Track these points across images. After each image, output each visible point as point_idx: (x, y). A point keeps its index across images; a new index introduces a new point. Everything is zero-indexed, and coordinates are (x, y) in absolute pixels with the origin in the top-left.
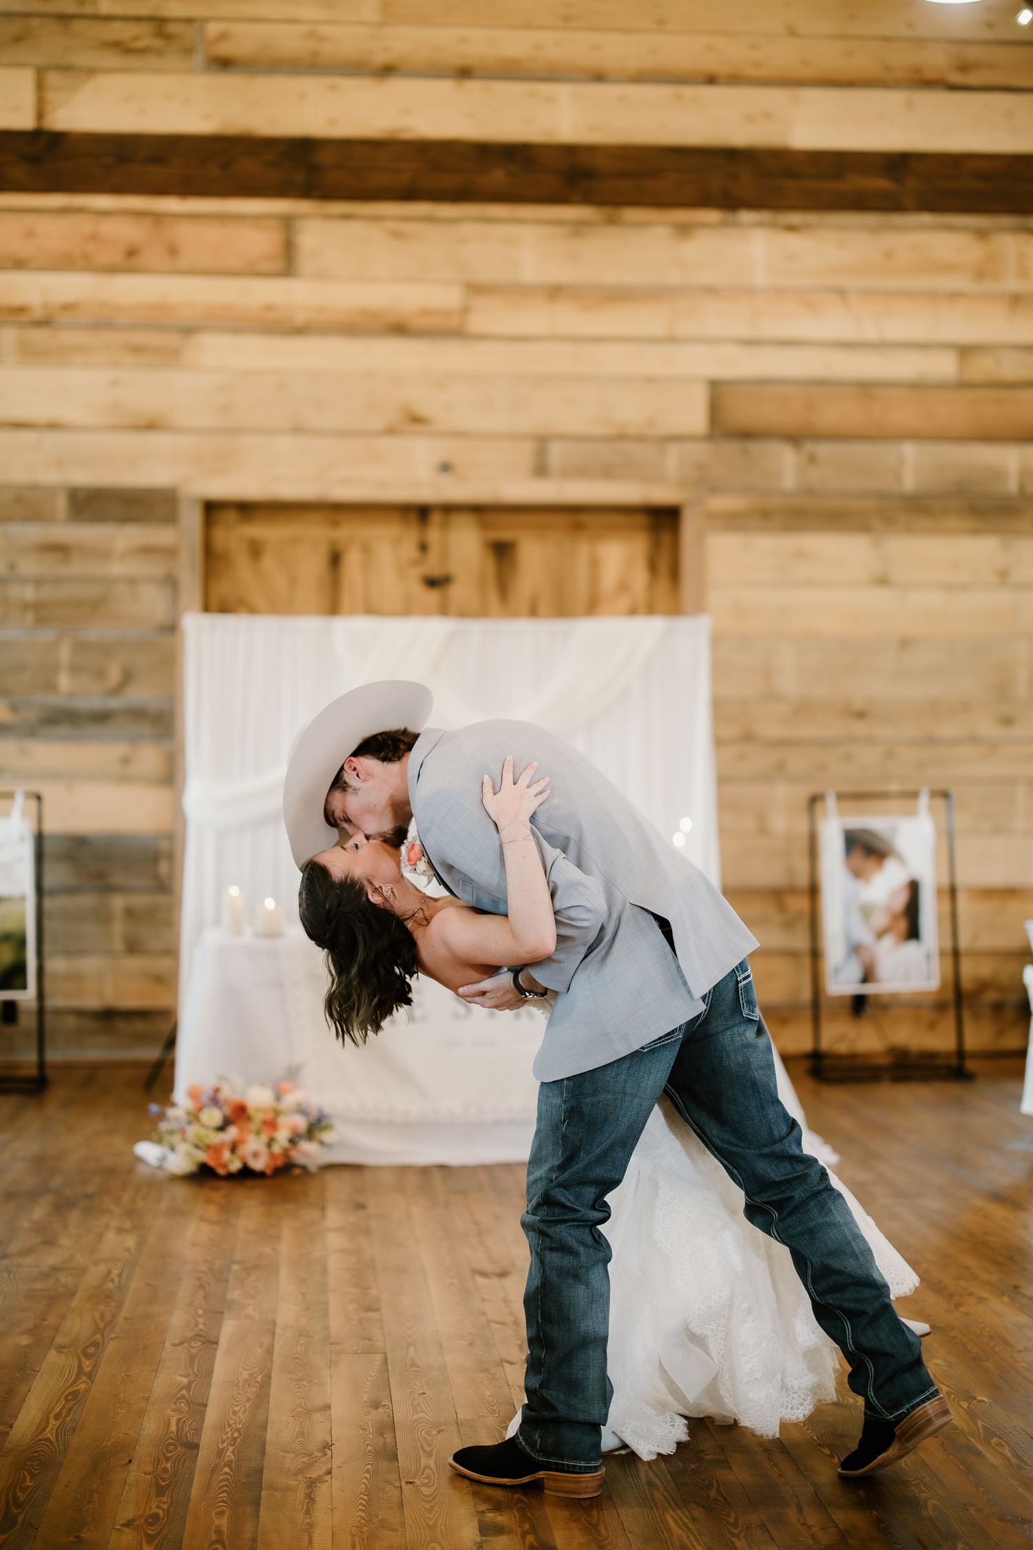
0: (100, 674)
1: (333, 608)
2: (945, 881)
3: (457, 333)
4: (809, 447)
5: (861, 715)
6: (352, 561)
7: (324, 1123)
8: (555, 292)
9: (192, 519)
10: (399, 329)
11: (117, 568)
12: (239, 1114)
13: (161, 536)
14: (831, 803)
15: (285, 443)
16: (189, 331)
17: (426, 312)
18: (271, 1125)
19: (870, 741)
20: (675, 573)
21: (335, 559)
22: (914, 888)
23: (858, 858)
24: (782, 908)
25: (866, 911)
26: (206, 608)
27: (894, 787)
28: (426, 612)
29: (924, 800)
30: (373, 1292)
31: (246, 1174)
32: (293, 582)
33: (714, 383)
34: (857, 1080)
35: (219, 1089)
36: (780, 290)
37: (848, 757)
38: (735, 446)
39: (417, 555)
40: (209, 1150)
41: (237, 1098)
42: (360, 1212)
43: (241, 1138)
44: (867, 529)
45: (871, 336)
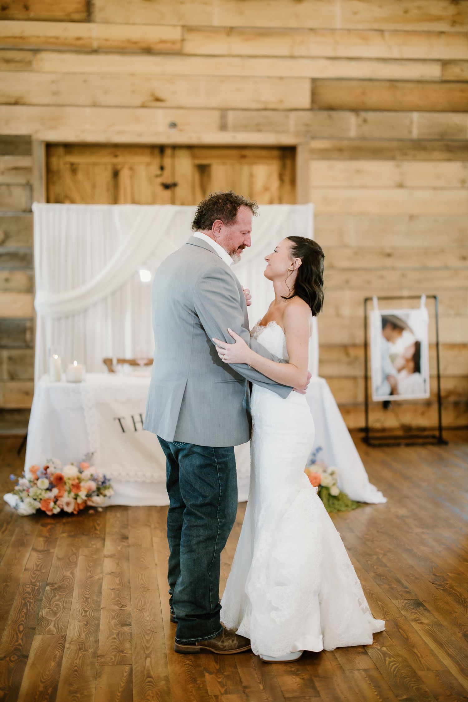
1: (115, 201)
2: (434, 341)
3: (180, 54)
4: (363, 114)
5: (389, 255)
6: (125, 174)
7: (108, 484)
8: (230, 31)
9: (40, 153)
10: (148, 51)
11: (1, 179)
12: (59, 481)
13: (23, 161)
14: (375, 301)
15: (88, 111)
16: (36, 51)
17: (162, 42)
18: (77, 487)
19: (394, 268)
20: (293, 182)
21: (116, 174)
22: (418, 345)
23: (389, 330)
25: (393, 358)
26: (48, 201)
27: (405, 293)
28: (163, 203)
29: (423, 300)
30: (128, 608)
31: (63, 514)
32: (94, 186)
33: (314, 80)
34: (388, 445)
35: (48, 467)
36: (349, 30)
37: (382, 277)
38: (325, 114)
39: (159, 172)
40: (42, 502)
41: (58, 472)
42: (124, 542)
43: (59, 495)
44: (393, 158)
45: (396, 55)
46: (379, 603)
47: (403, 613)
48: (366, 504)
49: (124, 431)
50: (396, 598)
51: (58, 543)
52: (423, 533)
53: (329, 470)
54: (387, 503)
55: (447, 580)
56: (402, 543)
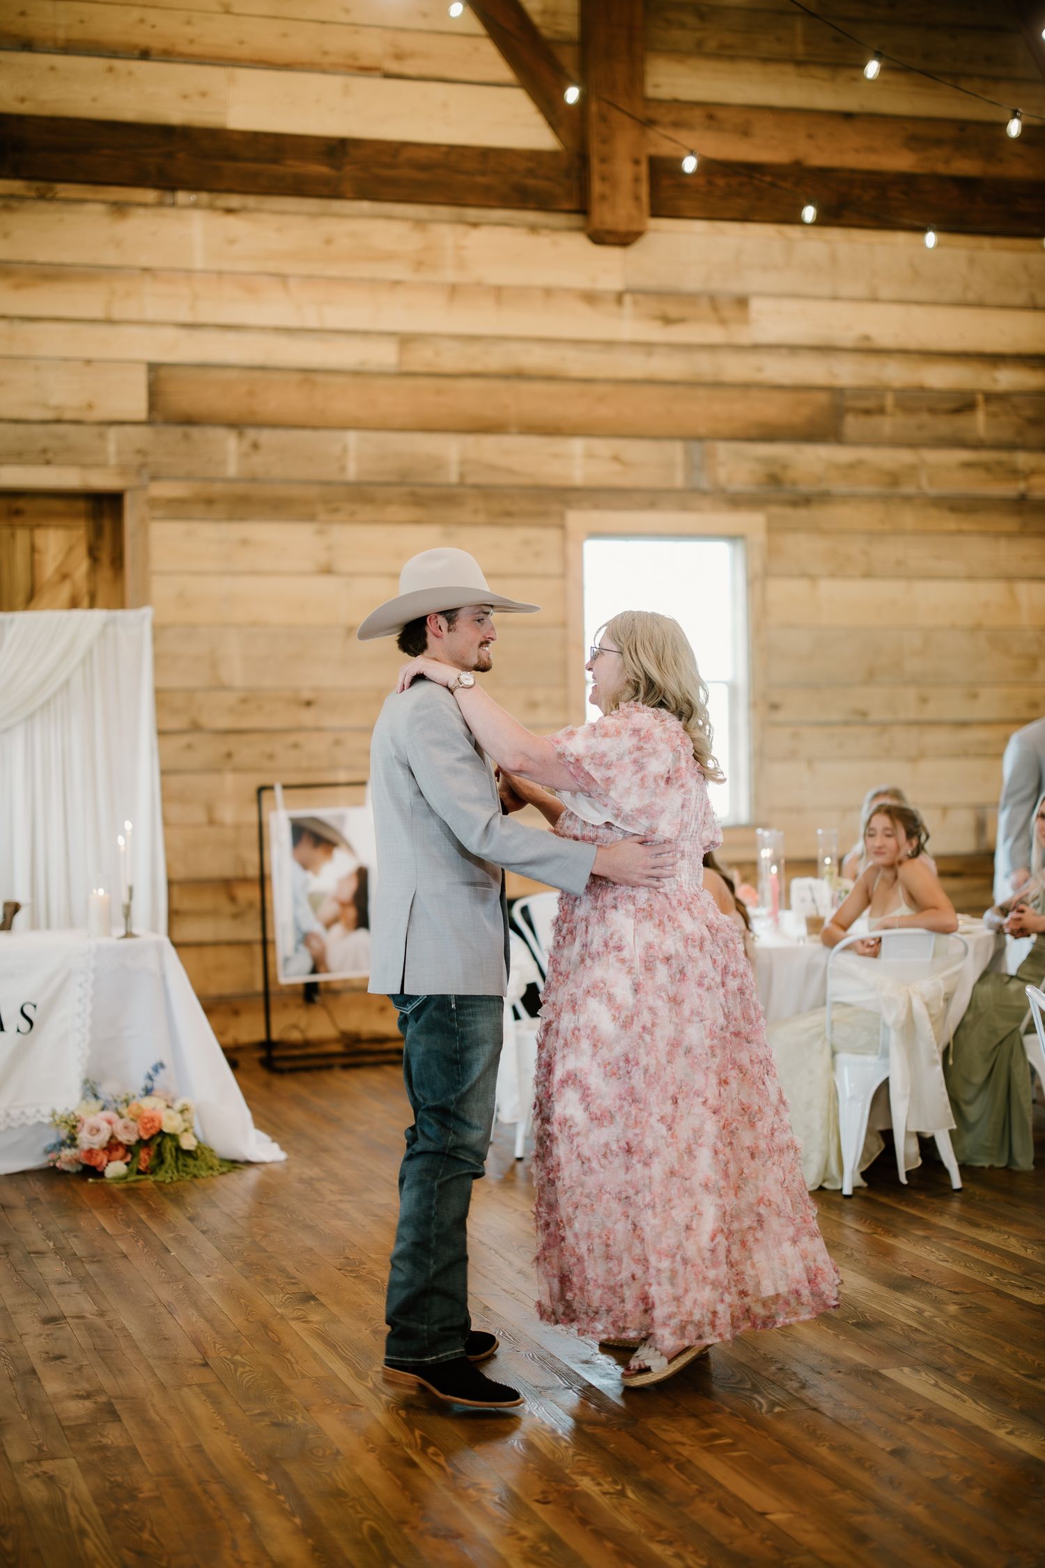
4: (252, 434)
5: (309, 704)
14: (278, 791)
19: (319, 729)
20: (118, 562)
22: (362, 875)
23: (306, 849)
24: (233, 899)
25: (315, 901)
27: (342, 777)
33: (154, 368)
34: (308, 1069)
36: (220, 274)
37: (296, 746)
38: (178, 431)
44: (311, 518)
45: (312, 322)
46: (242, 1301)
47: (279, 1311)
48: (249, 1163)
50: (273, 1293)
52: (341, 1201)
53: (178, 1106)
54: (287, 1160)
55: (364, 1264)
56: (301, 1218)
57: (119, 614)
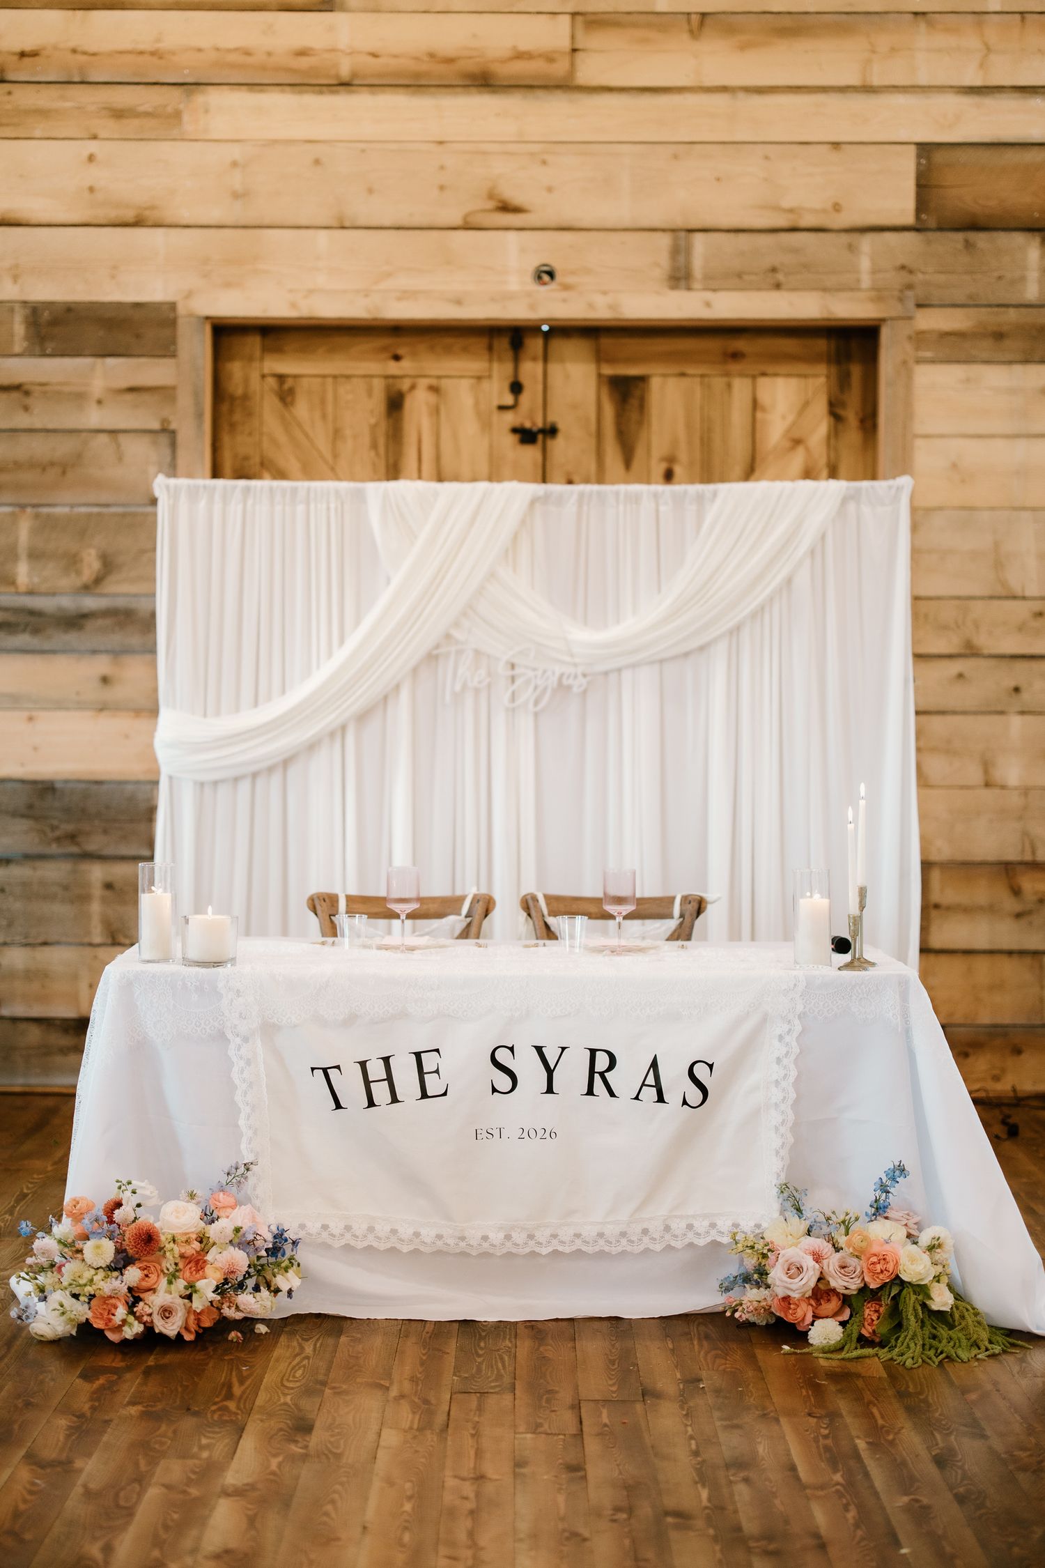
0: (72, 562)
1: (393, 471)
3: (566, 85)
6: (418, 404)
7: (287, 1253)
8: (701, 23)
9: (197, 348)
10: (483, 81)
11: (94, 418)
12: (144, 1245)
13: (154, 372)
15: (323, 240)
16: (191, 86)
17: (520, 56)
18: (197, 1262)
20: (869, 421)
21: (395, 404)
24: (1016, 892)
26: (216, 473)
31: (151, 1340)
32: (337, 434)
33: (925, 149)
35: (118, 1205)
36: (1024, 15)
38: (955, 240)
39: (509, 399)
40: (93, 1302)
41: (146, 1218)
42: (296, 1442)
43: (145, 1284)
49: (338, 1106)
51: (105, 1438)
53: (925, 1238)
57: (866, 484)
